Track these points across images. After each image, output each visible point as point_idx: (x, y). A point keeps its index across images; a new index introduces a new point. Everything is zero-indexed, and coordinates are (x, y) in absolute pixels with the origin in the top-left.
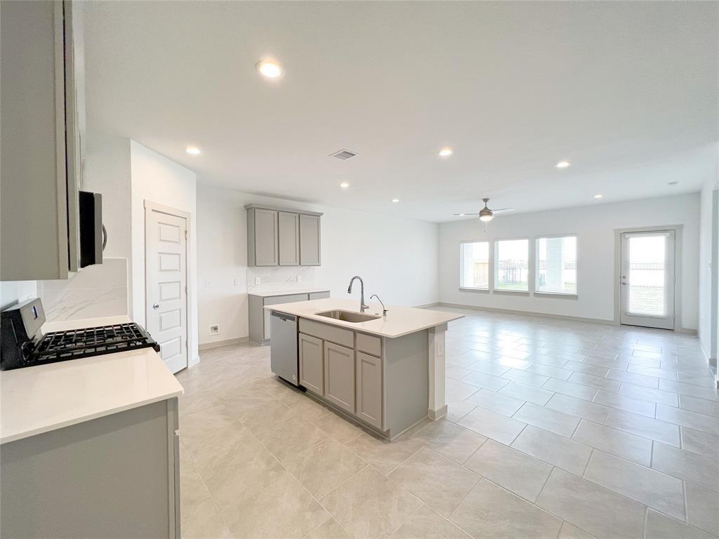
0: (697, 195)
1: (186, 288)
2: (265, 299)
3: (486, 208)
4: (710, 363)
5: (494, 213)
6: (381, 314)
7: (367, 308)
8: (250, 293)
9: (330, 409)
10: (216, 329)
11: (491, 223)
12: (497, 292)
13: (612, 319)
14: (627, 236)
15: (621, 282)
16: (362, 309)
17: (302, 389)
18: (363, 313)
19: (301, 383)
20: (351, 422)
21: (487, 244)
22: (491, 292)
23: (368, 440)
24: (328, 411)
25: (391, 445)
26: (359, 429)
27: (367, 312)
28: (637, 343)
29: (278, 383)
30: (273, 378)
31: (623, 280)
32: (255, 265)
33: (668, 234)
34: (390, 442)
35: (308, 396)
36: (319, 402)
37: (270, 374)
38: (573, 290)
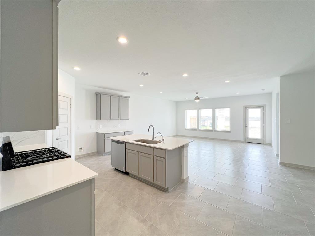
0: (270, 94)
1: (70, 130)
2: (105, 135)
3: (197, 96)
4: (276, 156)
5: (200, 98)
6: (162, 140)
7: (155, 138)
8: (97, 132)
9: (141, 181)
10: (81, 149)
11: (199, 102)
12: (200, 130)
13: (243, 140)
14: (248, 108)
15: (246, 126)
16: (153, 138)
17: (127, 173)
18: (153, 140)
19: (127, 171)
20: (151, 186)
21: (196, 111)
22: (198, 130)
23: (159, 192)
24: (140, 182)
25: (169, 193)
26: (155, 189)
27: (155, 140)
28: (252, 149)
29: (115, 171)
30: (112, 169)
31: (246, 125)
32: (100, 119)
33: (261, 108)
34: (168, 192)
35: (130, 176)
36: (135, 178)
37: (111, 168)
38: (228, 129)
